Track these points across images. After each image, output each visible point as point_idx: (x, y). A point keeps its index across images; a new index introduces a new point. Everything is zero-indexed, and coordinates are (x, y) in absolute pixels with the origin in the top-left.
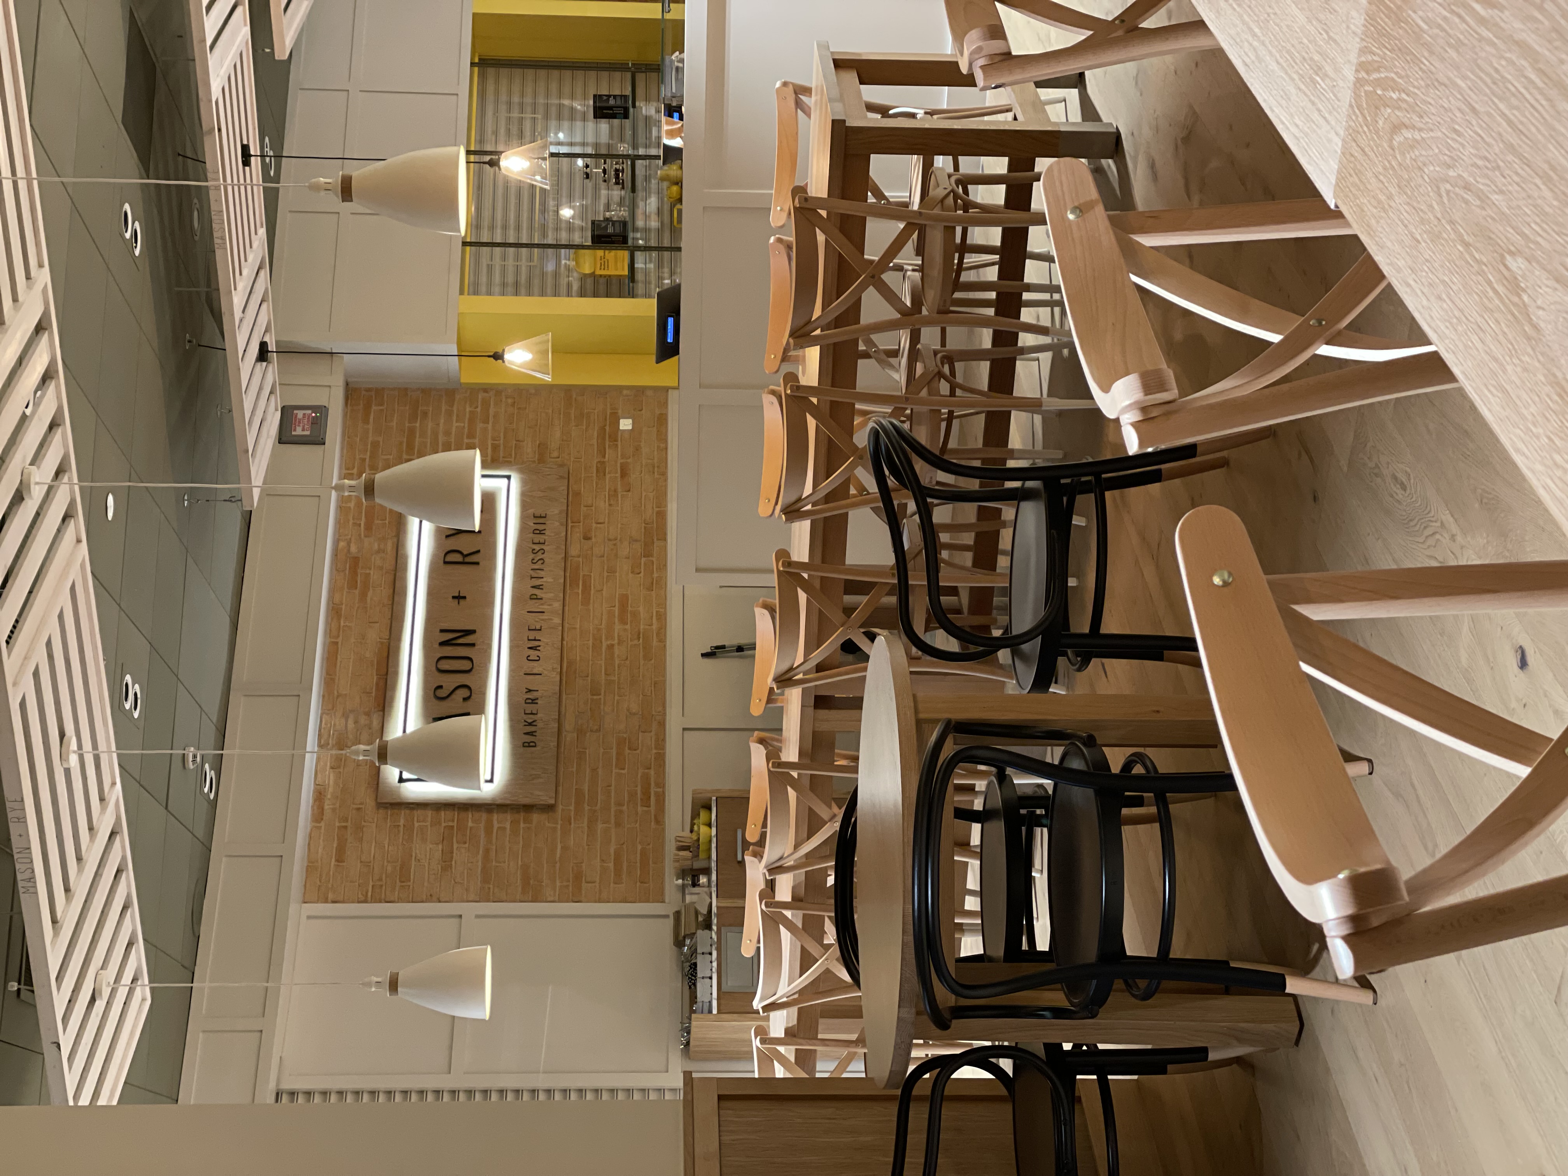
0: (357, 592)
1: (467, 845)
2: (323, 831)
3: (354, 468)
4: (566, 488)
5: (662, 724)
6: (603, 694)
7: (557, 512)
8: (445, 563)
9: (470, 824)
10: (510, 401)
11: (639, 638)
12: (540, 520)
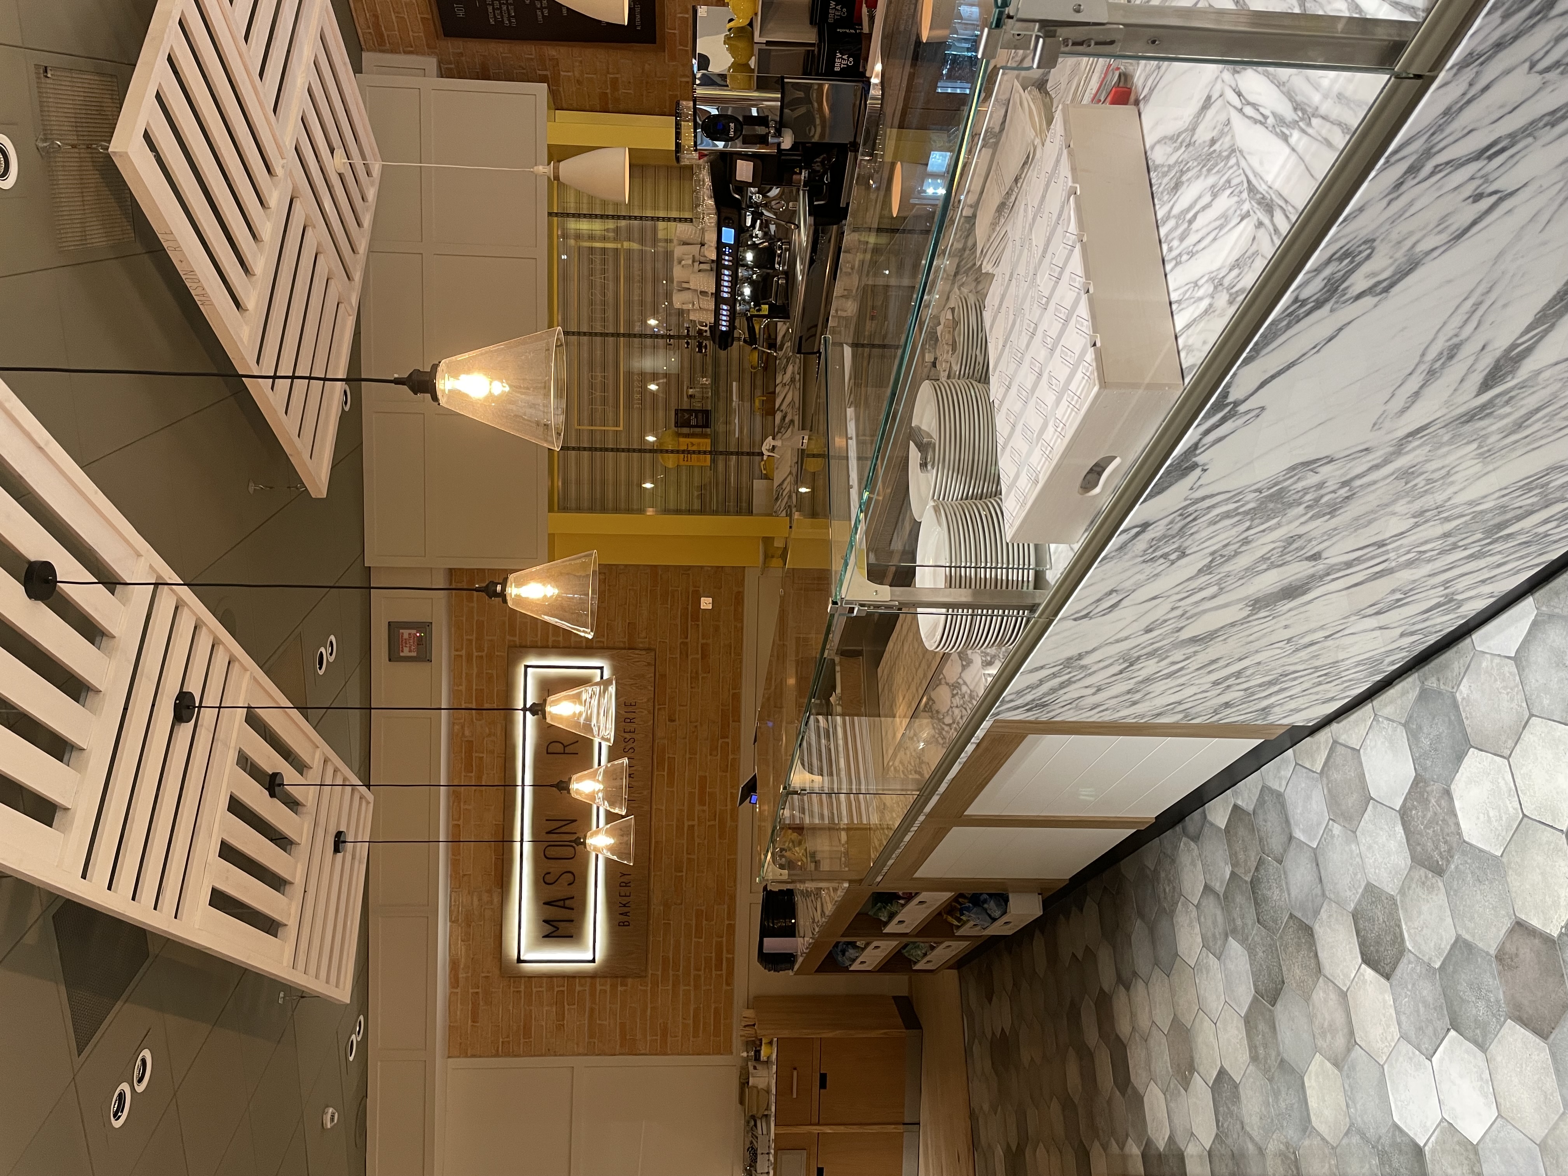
0: (472, 775)
1: (576, 1006)
2: (459, 996)
3: (462, 648)
4: (653, 675)
5: (733, 898)
6: (684, 870)
7: (645, 700)
8: (548, 753)
9: (578, 988)
11: (715, 819)
12: (631, 709)
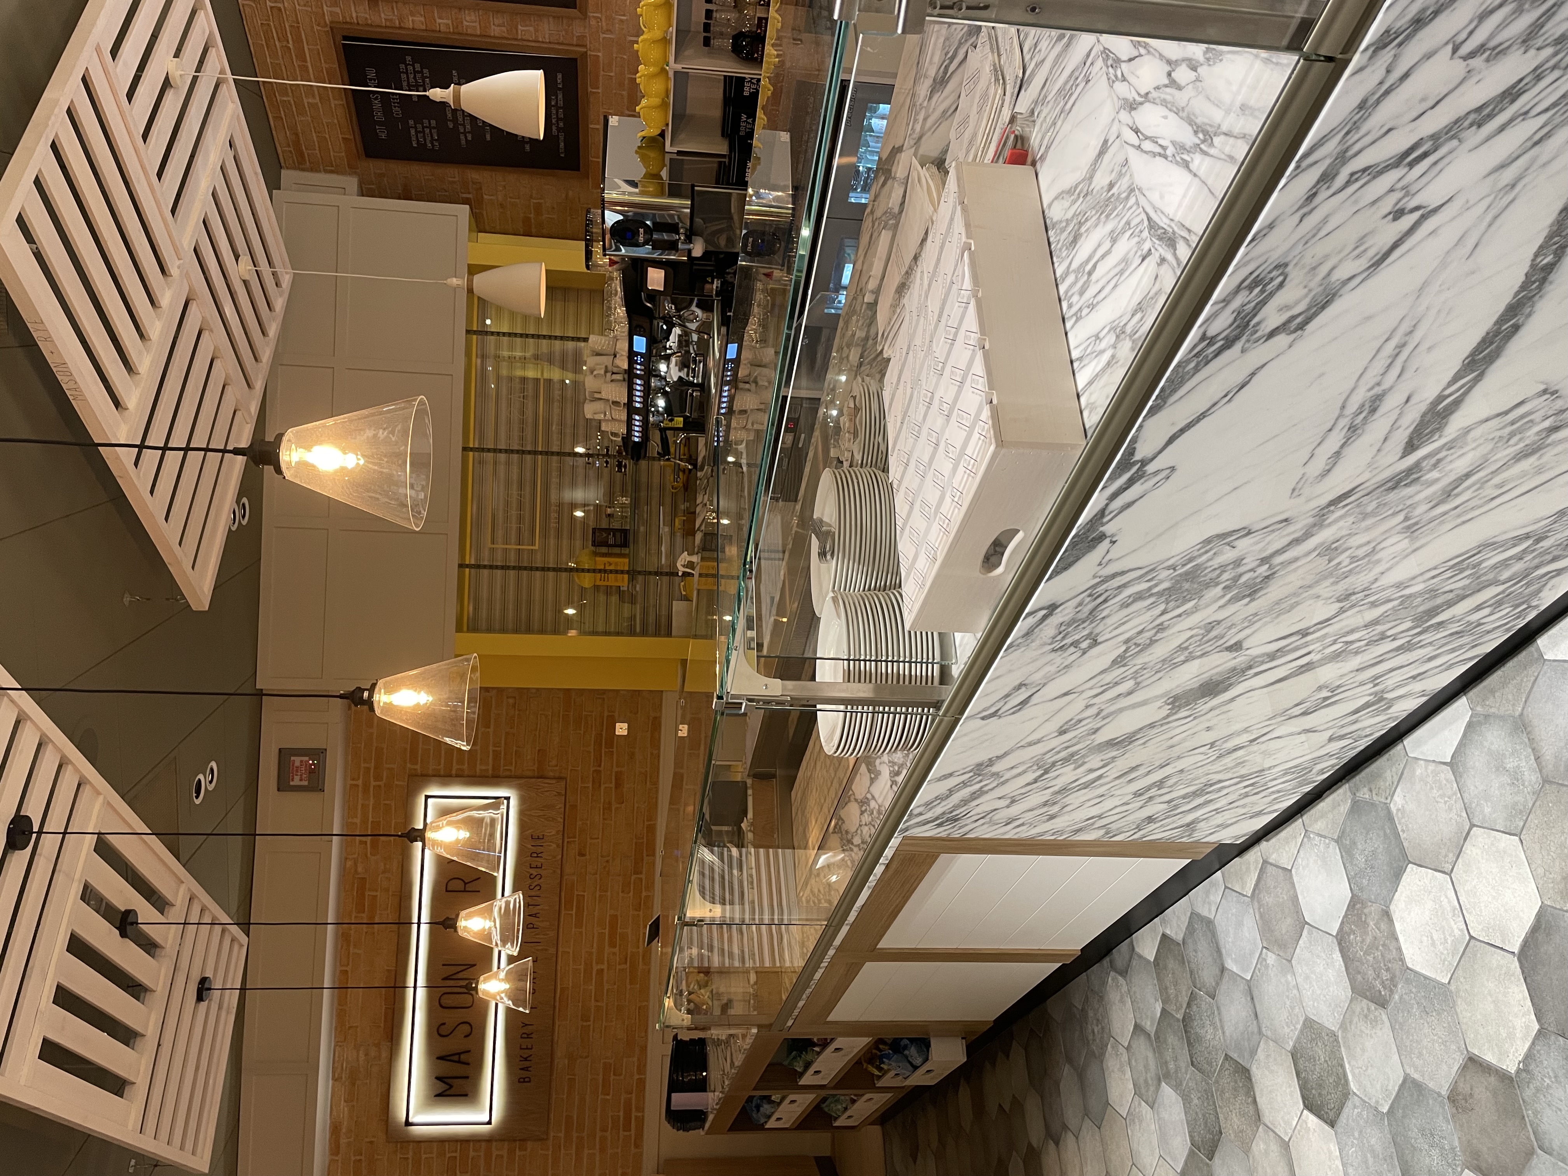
0: (364, 911)
1: (469, 1174)
2: (340, 1165)
3: (359, 779)
4: (563, 806)
5: (644, 1049)
6: (592, 1019)
7: (554, 830)
8: (447, 891)
9: (472, 1154)
10: (511, 701)
11: (626, 963)
12: (539, 842)
